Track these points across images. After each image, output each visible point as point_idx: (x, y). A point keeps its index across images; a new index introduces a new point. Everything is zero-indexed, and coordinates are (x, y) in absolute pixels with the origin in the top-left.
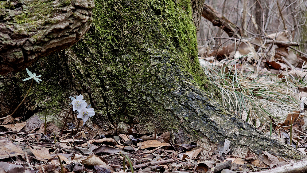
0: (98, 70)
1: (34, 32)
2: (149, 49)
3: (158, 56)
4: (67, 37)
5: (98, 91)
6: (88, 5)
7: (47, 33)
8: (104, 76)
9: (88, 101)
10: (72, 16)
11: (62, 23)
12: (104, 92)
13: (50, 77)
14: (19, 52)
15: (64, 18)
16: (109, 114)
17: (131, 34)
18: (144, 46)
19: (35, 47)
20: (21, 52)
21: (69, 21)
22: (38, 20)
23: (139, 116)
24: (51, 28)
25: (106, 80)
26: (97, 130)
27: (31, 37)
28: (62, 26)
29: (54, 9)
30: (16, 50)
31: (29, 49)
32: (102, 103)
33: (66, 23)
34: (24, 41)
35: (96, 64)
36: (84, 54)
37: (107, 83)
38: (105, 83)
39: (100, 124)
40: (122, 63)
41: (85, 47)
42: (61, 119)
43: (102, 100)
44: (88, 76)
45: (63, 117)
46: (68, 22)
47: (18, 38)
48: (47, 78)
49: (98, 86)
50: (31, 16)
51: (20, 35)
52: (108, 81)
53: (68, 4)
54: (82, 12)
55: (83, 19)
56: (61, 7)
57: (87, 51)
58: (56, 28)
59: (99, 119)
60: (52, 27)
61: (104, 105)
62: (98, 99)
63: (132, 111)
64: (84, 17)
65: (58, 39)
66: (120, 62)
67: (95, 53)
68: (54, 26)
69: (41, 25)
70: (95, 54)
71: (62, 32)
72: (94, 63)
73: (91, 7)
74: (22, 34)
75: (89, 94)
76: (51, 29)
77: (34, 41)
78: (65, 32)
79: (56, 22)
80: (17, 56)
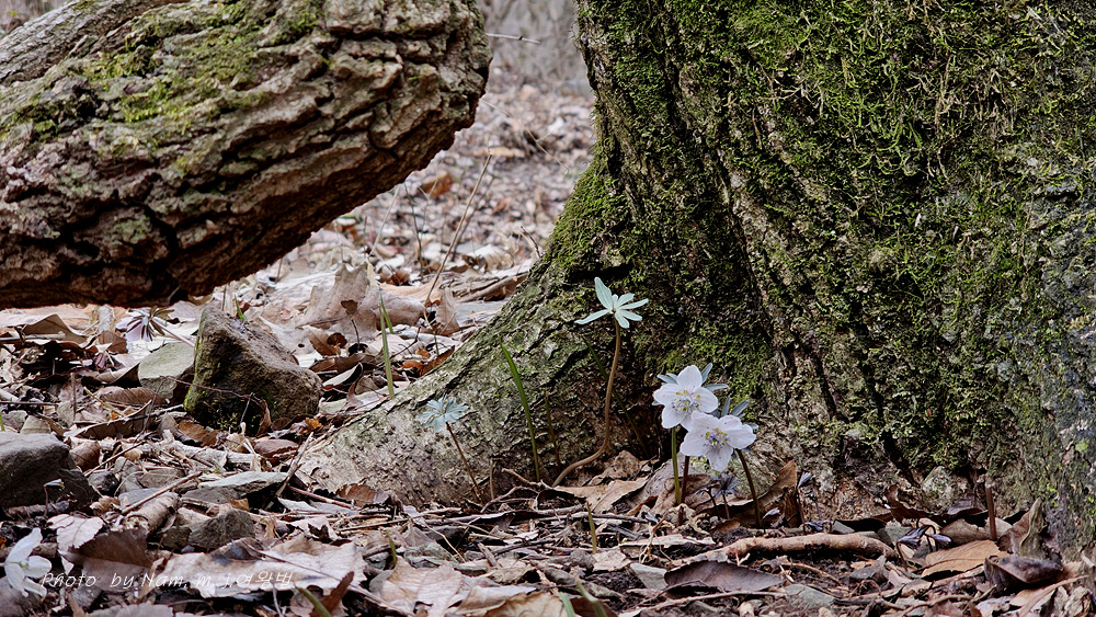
0: (838, 265)
1: (178, 146)
2: (1033, 162)
3: (1063, 187)
4: (326, 151)
5: (842, 346)
6: (396, 21)
7: (228, 144)
8: (859, 289)
9: (816, 389)
10: (320, 71)
11: (288, 101)
12: (865, 352)
13: (723, 305)
14: (134, 219)
15: (288, 81)
16: (887, 436)
17: (970, 107)
18: (1013, 152)
19: (191, 197)
20: (141, 219)
21: (313, 89)
22: (202, 100)
23: (984, 442)
24: (242, 124)
25: (872, 304)
26: (852, 503)
27: (166, 166)
28: (289, 112)
29: (255, 55)
30: (122, 216)
31: (163, 206)
32: (860, 394)
33: (303, 101)
34: (139, 178)
35: (829, 243)
36: (789, 206)
37: (874, 312)
38: (868, 316)
39: (862, 477)
40: (935, 230)
41: (790, 181)
42: (758, 463)
43: (860, 384)
44: (806, 289)
45: (764, 453)
46: (309, 94)
47: (120, 171)
48: (716, 310)
49: (842, 329)
50: (180, 92)
51: (120, 161)
52: (878, 305)
53: (306, 28)
54: (365, 52)
55: (373, 78)
56: (281, 42)
57: (797, 194)
58: (262, 121)
59: (852, 456)
60: (248, 121)
61: (868, 400)
62: (844, 377)
63: (963, 420)
64: (377, 67)
65: (294, 162)
66: (926, 225)
67: (825, 199)
68: (255, 117)
69: (205, 118)
70: (825, 203)
71: (298, 135)
72: (823, 237)
73: (407, 25)
74: (126, 158)
75: (817, 362)
76: (240, 130)
77: (176, 176)
78: (313, 132)
79: (257, 101)
80: (128, 234)
